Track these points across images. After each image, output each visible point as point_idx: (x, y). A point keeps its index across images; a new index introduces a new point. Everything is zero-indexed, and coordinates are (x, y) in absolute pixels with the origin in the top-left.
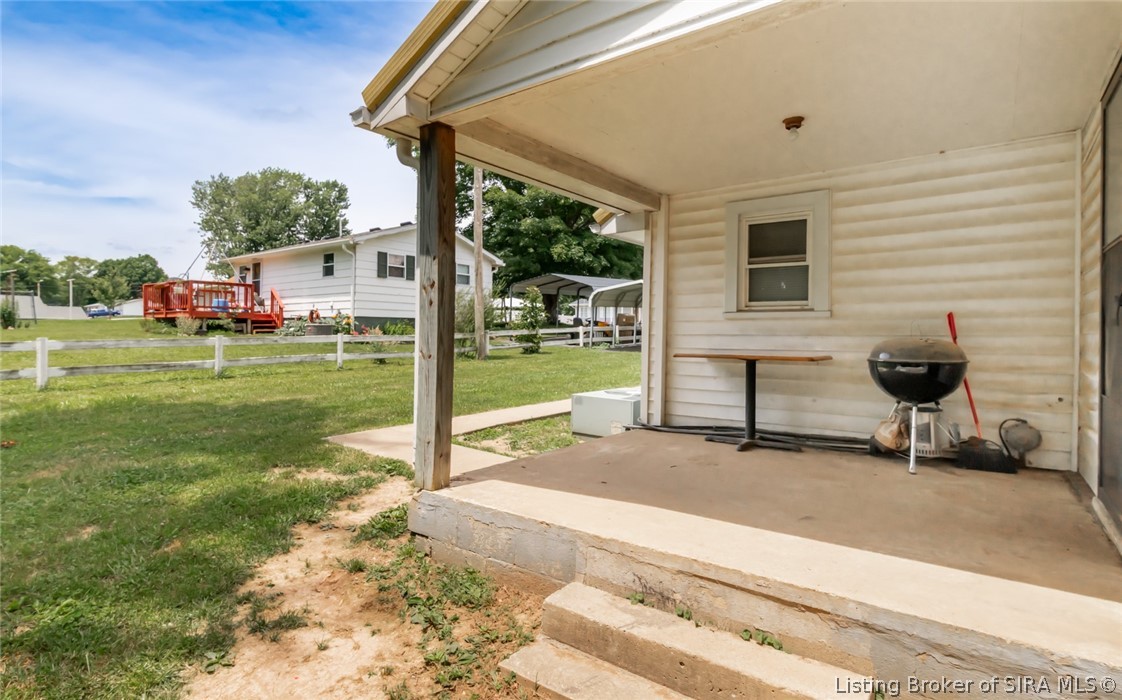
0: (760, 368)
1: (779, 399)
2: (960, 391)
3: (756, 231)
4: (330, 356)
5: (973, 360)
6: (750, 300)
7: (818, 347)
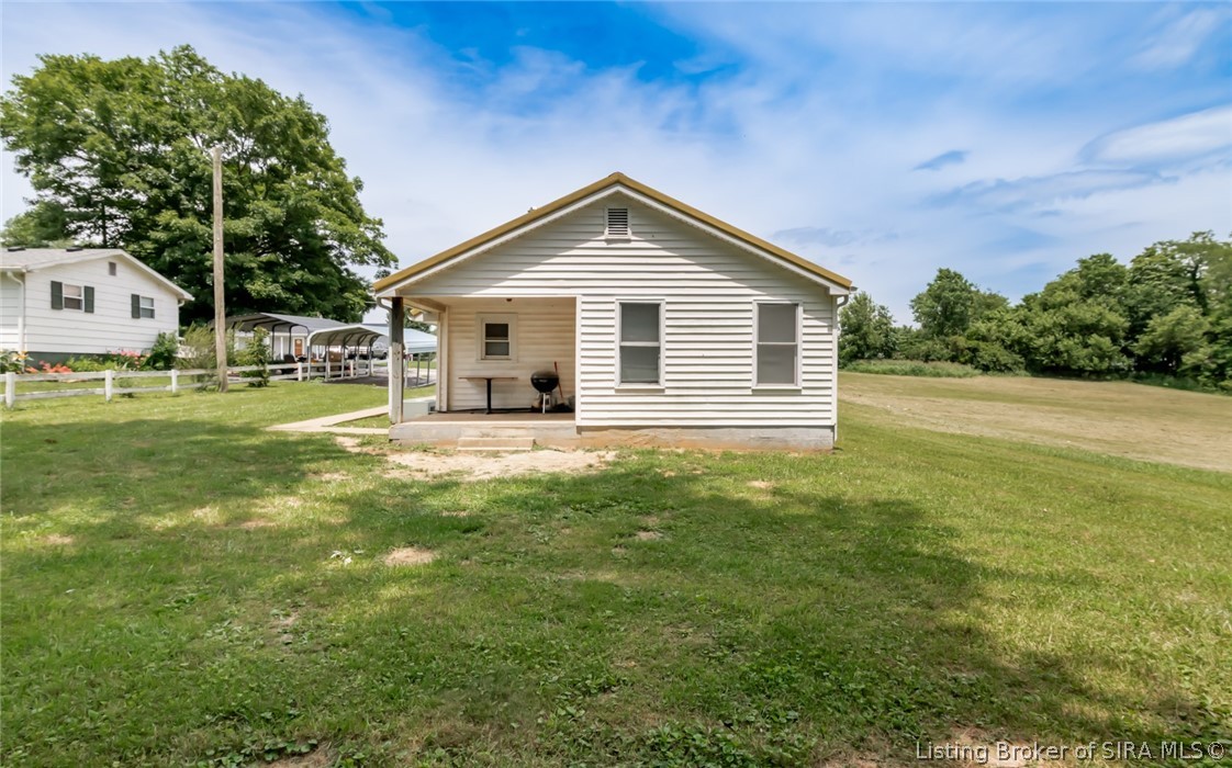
0: (493, 383)
1: (500, 395)
2: (557, 389)
3: (488, 327)
4: (98, 391)
5: (561, 377)
6: (487, 354)
7: (513, 374)
